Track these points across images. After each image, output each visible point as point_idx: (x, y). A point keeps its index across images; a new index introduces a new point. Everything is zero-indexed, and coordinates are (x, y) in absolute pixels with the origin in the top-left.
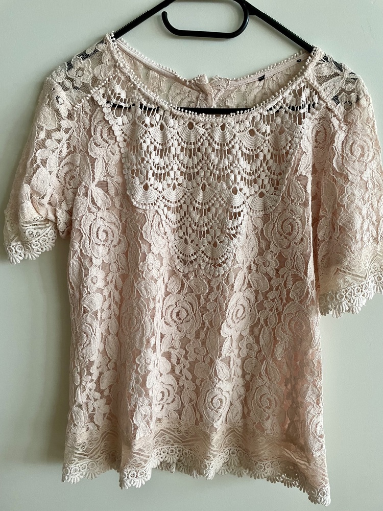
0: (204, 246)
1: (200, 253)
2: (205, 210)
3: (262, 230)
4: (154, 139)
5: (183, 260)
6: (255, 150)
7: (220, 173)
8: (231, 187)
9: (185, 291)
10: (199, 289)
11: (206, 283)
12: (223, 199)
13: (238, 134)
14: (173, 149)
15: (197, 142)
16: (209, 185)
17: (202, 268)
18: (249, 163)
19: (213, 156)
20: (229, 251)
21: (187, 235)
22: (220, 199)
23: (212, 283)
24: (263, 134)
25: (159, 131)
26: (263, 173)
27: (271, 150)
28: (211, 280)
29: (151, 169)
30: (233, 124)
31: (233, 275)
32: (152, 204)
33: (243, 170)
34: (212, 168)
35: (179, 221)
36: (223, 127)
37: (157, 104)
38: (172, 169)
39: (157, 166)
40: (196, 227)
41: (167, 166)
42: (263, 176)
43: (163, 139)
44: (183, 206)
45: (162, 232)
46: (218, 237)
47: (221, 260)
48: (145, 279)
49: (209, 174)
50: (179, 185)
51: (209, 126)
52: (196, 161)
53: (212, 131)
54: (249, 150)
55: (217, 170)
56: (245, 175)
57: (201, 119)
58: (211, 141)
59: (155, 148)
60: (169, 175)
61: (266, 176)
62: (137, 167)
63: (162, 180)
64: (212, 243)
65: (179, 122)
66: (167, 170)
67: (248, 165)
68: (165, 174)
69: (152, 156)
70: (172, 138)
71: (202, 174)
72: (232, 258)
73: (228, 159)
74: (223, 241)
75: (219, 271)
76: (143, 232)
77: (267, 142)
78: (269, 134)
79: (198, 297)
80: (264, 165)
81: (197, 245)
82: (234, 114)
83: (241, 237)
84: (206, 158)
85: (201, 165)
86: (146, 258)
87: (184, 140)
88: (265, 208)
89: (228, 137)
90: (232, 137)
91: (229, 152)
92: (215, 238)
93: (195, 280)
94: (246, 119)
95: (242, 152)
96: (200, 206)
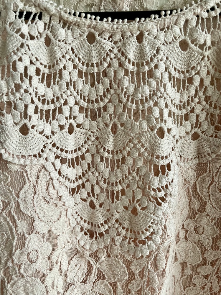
0: (118, 212)
1: (113, 222)
2: (118, 161)
3: (195, 185)
4: (36, 58)
5: (88, 231)
6: (188, 71)
7: (137, 107)
8: (156, 127)
9: (93, 277)
10: (114, 275)
11: (124, 266)
12: (143, 146)
13: (163, 47)
14: (66, 74)
15: (101, 62)
16: (122, 125)
17: (118, 244)
18: (178, 92)
19: (126, 82)
20: (156, 222)
21: (94, 196)
22: (139, 146)
23: (132, 267)
24: (202, 47)
25: (44, 47)
26: (198, 105)
27: (212, 72)
28: (131, 263)
29: (33, 102)
30: (155, 31)
31: (163, 255)
32: (35, 156)
33: (172, 101)
34: (125, 100)
35: (80, 176)
36: (140, 38)
37: (39, 5)
38: (66, 103)
39: (42, 98)
40: (106, 185)
41: (58, 98)
42: (198, 109)
43: (51, 59)
44: (86, 155)
45: (54, 196)
46: (138, 201)
47: (145, 234)
48: (23, 276)
49: (121, 110)
50: (78, 126)
51: (118, 37)
52: (101, 92)
53: (124, 45)
54: (179, 71)
55: (132, 102)
56: (174, 110)
57: (106, 25)
58: (123, 59)
59: (38, 71)
60: (61, 111)
61: (202, 110)
62: (8, 98)
63: (51, 119)
64: (130, 209)
65: (73, 33)
66: (58, 105)
67: (177, 93)
68: (54, 111)
69: (33, 83)
70: (63, 57)
71: (111, 110)
72: (161, 232)
73: (149, 85)
74: (146, 208)
75: (142, 251)
76: (20, 200)
77: (206, 59)
78: (210, 48)
79: (114, 286)
80: (201, 93)
81: (108, 210)
82: (157, 16)
83: (172, 200)
84: (115, 86)
85: (109, 96)
86: (25, 243)
87: (82, 60)
88: (199, 155)
89: (149, 51)
90: (155, 52)
91: (151, 74)
92: (133, 201)
93: (108, 262)
94: (175, 24)
95: (170, 74)
96: (111, 156)
